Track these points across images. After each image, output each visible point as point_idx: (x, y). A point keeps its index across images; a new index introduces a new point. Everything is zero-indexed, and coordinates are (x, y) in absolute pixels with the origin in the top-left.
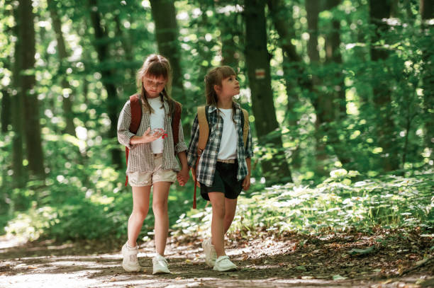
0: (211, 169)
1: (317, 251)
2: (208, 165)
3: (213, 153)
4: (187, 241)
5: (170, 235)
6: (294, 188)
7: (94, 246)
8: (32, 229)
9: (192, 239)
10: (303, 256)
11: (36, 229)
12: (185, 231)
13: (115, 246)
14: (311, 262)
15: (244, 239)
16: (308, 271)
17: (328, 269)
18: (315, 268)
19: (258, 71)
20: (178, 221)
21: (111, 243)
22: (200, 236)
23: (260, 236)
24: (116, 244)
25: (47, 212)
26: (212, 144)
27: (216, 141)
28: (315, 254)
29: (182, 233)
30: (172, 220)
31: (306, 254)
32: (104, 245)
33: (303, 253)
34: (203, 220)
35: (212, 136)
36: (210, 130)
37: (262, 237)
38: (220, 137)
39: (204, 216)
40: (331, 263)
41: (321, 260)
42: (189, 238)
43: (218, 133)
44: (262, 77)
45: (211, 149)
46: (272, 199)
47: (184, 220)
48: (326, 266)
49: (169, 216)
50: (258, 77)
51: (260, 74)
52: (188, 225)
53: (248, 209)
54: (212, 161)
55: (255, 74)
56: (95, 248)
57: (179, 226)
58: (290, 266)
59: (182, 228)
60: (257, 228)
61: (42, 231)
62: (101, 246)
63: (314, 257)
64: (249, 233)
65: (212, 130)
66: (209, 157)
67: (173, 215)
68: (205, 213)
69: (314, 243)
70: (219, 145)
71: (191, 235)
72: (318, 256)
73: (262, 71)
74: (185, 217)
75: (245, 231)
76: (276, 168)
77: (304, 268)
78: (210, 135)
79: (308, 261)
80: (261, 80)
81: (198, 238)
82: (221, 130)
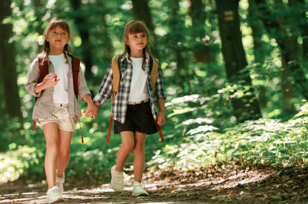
0: (124, 109)
1: (290, 182)
2: (121, 105)
3: (125, 95)
4: (163, 176)
5: (146, 171)
6: (266, 123)
7: (73, 183)
8: (12, 169)
9: (168, 174)
10: (278, 186)
11: (16, 169)
12: (160, 167)
13: (93, 183)
14: (287, 192)
15: (218, 172)
16: (283, 200)
17: (303, 198)
18: (290, 197)
19: (227, 13)
20: (153, 158)
21: (89, 180)
22: (176, 170)
23: (235, 168)
24: (94, 181)
25: (27, 152)
26: (123, 87)
27: (127, 84)
28: (289, 184)
29: (158, 168)
30: (148, 157)
31: (280, 185)
32: (82, 182)
33: (278, 184)
34: (178, 156)
35: (122, 80)
36: (121, 76)
37: (236, 170)
38: (130, 81)
39: (178, 152)
40: (305, 192)
41: (295, 190)
42: (165, 173)
43: (128, 77)
44: (231, 19)
45: (123, 91)
46: (245, 133)
47: (160, 156)
48: (301, 195)
49: (145, 153)
50: (228, 19)
51: (228, 16)
52: (164, 161)
53: (222, 144)
54: (124, 102)
55: (224, 16)
56: (74, 185)
57: (155, 161)
58: (266, 196)
59: (158, 164)
60: (230, 162)
61: (21, 171)
62: (79, 183)
63: (288, 187)
64: (223, 167)
65: (123, 76)
66: (122, 98)
67: (149, 152)
68: (180, 149)
69: (287, 175)
70: (129, 88)
71: (166, 170)
72: (292, 186)
73: (230, 13)
74: (161, 153)
75: (220, 165)
76: (248, 105)
77: (280, 198)
78: (121, 79)
79: (283, 191)
80: (230, 22)
81: (174, 173)
82: (131, 74)
